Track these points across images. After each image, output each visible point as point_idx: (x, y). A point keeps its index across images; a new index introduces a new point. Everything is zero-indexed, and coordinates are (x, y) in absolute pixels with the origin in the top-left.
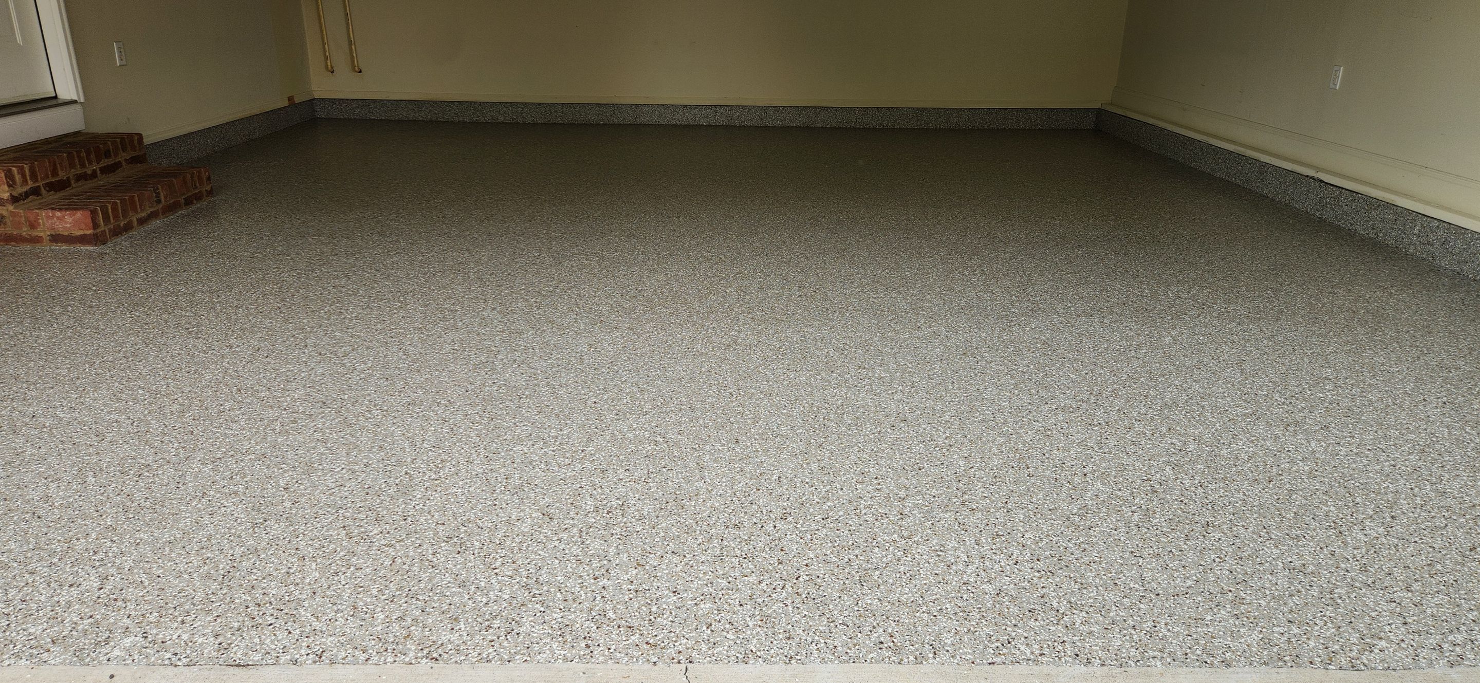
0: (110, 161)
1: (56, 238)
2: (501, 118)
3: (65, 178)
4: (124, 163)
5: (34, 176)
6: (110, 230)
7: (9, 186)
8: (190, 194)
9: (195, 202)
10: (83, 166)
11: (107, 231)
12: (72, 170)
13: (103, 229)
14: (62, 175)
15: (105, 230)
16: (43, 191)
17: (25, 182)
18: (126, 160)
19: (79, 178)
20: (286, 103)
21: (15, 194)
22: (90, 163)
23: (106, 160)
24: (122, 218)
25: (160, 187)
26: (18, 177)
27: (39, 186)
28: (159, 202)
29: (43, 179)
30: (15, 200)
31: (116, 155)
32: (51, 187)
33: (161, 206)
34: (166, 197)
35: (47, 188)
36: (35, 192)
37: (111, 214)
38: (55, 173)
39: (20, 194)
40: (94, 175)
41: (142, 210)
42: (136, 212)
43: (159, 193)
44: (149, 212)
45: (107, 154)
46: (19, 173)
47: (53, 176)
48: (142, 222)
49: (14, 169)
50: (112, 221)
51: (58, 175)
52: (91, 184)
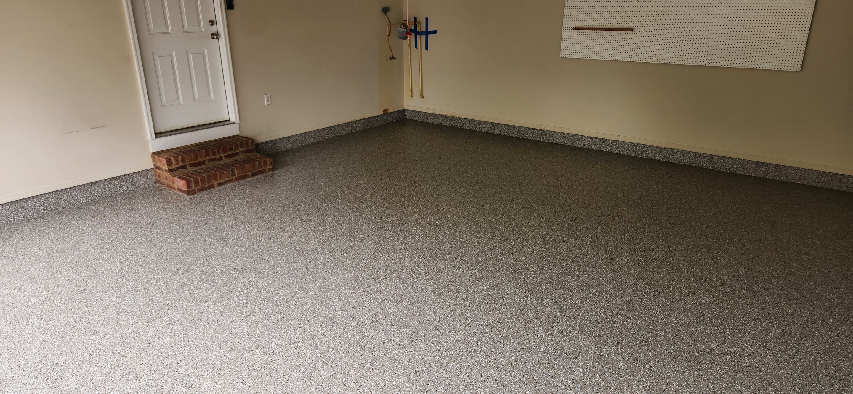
0: (232, 152)
1: (179, 189)
2: (483, 130)
3: (202, 161)
4: (240, 153)
5: (183, 161)
6: (198, 189)
7: (168, 165)
8: (257, 171)
9: (259, 174)
10: (214, 155)
11: (196, 189)
12: (207, 157)
13: (194, 188)
14: (200, 160)
15: (195, 189)
16: (188, 167)
17: (178, 162)
18: (242, 152)
19: (210, 160)
20: (382, 113)
21: (171, 168)
22: (219, 153)
23: (229, 152)
24: (207, 183)
25: (235, 169)
26: (174, 162)
27: (186, 165)
28: (234, 175)
29: (188, 162)
30: (170, 171)
31: (236, 149)
32: (193, 165)
33: (234, 177)
34: (238, 173)
35: (191, 166)
36: (184, 167)
37: (200, 182)
38: (196, 158)
39: (174, 169)
40: (221, 159)
41: (221, 179)
42: (217, 180)
43: (234, 171)
44: (226, 180)
45: (231, 149)
46: (174, 160)
47: (195, 160)
48: (220, 184)
49: (172, 158)
50: (200, 185)
51: (198, 160)
52: (218, 163)
